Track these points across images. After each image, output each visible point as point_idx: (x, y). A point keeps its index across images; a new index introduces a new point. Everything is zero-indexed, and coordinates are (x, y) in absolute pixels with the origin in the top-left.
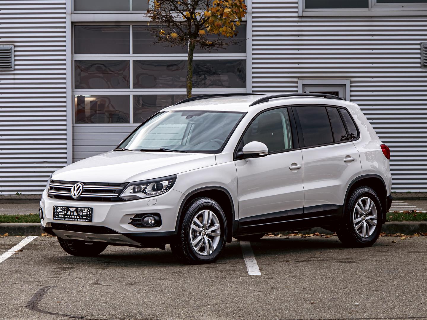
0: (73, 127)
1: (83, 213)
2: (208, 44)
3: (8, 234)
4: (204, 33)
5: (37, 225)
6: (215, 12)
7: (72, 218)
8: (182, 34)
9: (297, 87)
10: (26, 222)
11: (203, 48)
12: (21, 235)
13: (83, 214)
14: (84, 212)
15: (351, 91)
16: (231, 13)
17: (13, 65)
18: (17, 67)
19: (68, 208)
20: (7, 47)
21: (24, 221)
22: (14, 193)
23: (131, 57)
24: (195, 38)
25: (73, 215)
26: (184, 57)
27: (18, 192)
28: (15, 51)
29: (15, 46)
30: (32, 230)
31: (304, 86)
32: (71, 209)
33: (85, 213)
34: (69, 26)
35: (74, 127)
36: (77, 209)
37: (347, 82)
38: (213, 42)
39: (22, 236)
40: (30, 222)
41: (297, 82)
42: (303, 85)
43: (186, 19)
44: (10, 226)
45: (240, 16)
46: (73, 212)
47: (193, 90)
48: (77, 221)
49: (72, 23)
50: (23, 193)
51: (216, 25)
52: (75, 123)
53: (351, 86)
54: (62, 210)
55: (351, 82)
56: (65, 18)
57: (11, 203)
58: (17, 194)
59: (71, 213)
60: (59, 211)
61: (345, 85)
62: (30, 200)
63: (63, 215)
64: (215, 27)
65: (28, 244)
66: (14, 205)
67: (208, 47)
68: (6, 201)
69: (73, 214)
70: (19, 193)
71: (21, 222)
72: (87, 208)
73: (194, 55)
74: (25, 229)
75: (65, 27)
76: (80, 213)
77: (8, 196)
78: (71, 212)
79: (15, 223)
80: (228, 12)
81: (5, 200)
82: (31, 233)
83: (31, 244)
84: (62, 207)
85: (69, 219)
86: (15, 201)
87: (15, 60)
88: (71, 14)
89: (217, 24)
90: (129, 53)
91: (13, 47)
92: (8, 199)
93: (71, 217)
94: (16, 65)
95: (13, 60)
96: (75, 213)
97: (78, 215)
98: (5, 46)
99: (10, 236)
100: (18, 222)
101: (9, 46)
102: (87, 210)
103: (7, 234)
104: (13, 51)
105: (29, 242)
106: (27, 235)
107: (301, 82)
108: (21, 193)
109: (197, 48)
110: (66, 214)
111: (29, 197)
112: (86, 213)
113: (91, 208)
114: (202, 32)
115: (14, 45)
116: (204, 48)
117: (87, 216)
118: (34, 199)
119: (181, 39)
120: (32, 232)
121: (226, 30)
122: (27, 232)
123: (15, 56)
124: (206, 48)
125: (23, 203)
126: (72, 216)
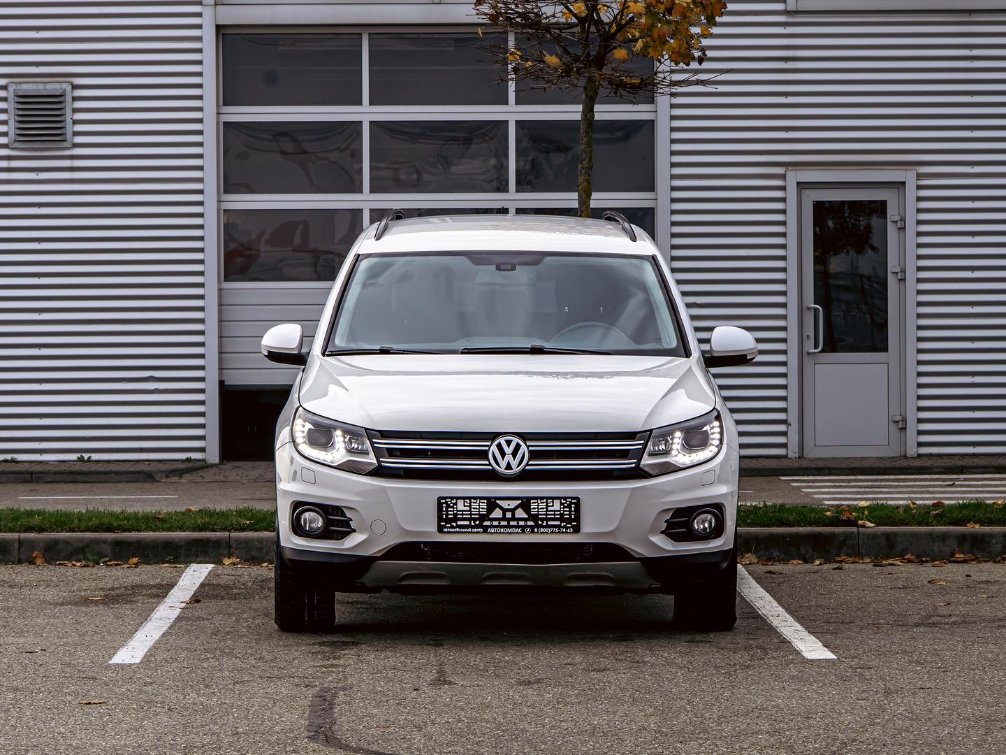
0: (220, 290)
1: (547, 511)
2: (629, 84)
3: (137, 559)
4: (626, 57)
5: (211, 537)
6: (654, 3)
7: (509, 526)
8: (567, 59)
9: (783, 188)
10: (181, 529)
11: (616, 93)
12: (171, 563)
13: (546, 515)
14: (549, 508)
15: (919, 199)
16: (692, 6)
17: (69, 134)
18: (78, 140)
19: (492, 503)
20: (53, 87)
21: (178, 526)
22: (74, 457)
23: (366, 113)
24: (600, 68)
25: (513, 518)
26: (571, 112)
27: (84, 455)
28: (75, 99)
29: (75, 87)
30: (199, 549)
31: (801, 185)
32: (504, 504)
33: (555, 511)
34: (209, 34)
35: (223, 291)
36: (525, 503)
37: (909, 177)
38: (642, 79)
39: (178, 566)
40: (194, 530)
41: (783, 177)
42: (798, 183)
43: (574, 20)
44: (144, 539)
45: (712, 14)
46: (513, 511)
47: (594, 195)
48: (533, 532)
49: (219, 27)
50: (95, 457)
51: (656, 36)
52: (225, 281)
53: (919, 187)
54: (470, 506)
55: (920, 176)
56: (199, 15)
57: (70, 482)
58: (81, 460)
59: (504, 515)
60: (457, 511)
61: (904, 183)
62: (117, 473)
63: (475, 520)
64: (655, 42)
65: (202, 585)
66: (81, 486)
67: (629, 92)
68: (58, 477)
69: (513, 515)
70: (86, 456)
71: (169, 530)
72: (560, 498)
73: (597, 108)
74: (181, 547)
75: (199, 39)
76: (538, 511)
77: (59, 465)
78: (504, 511)
79: (155, 531)
80: (685, 5)
81: (56, 473)
82: (197, 556)
83: (209, 585)
84: (470, 498)
85: (502, 530)
86: (80, 478)
87: (75, 122)
88: (216, 5)
89: (658, 35)
90: (360, 103)
91: (70, 86)
92: (62, 473)
93: (503, 523)
94: (76, 134)
95: (69, 122)
96: (520, 513)
97: (535, 518)
98: (49, 86)
99: (145, 563)
100: (163, 531)
101: (57, 86)
102: (562, 504)
103: (135, 560)
104: (69, 99)
105: (202, 580)
106: (188, 563)
107: (794, 177)
108: (90, 457)
109: (601, 92)
110: (483, 518)
111: (115, 468)
112: (560, 511)
113: (572, 498)
114: (620, 53)
115: (72, 84)
116: (619, 93)
117: (562, 519)
118: (127, 473)
119: (567, 71)
120: (199, 553)
121: (680, 48)
122: (187, 556)
123: (75, 110)
124: (624, 93)
125: (101, 482)
126: (508, 520)
